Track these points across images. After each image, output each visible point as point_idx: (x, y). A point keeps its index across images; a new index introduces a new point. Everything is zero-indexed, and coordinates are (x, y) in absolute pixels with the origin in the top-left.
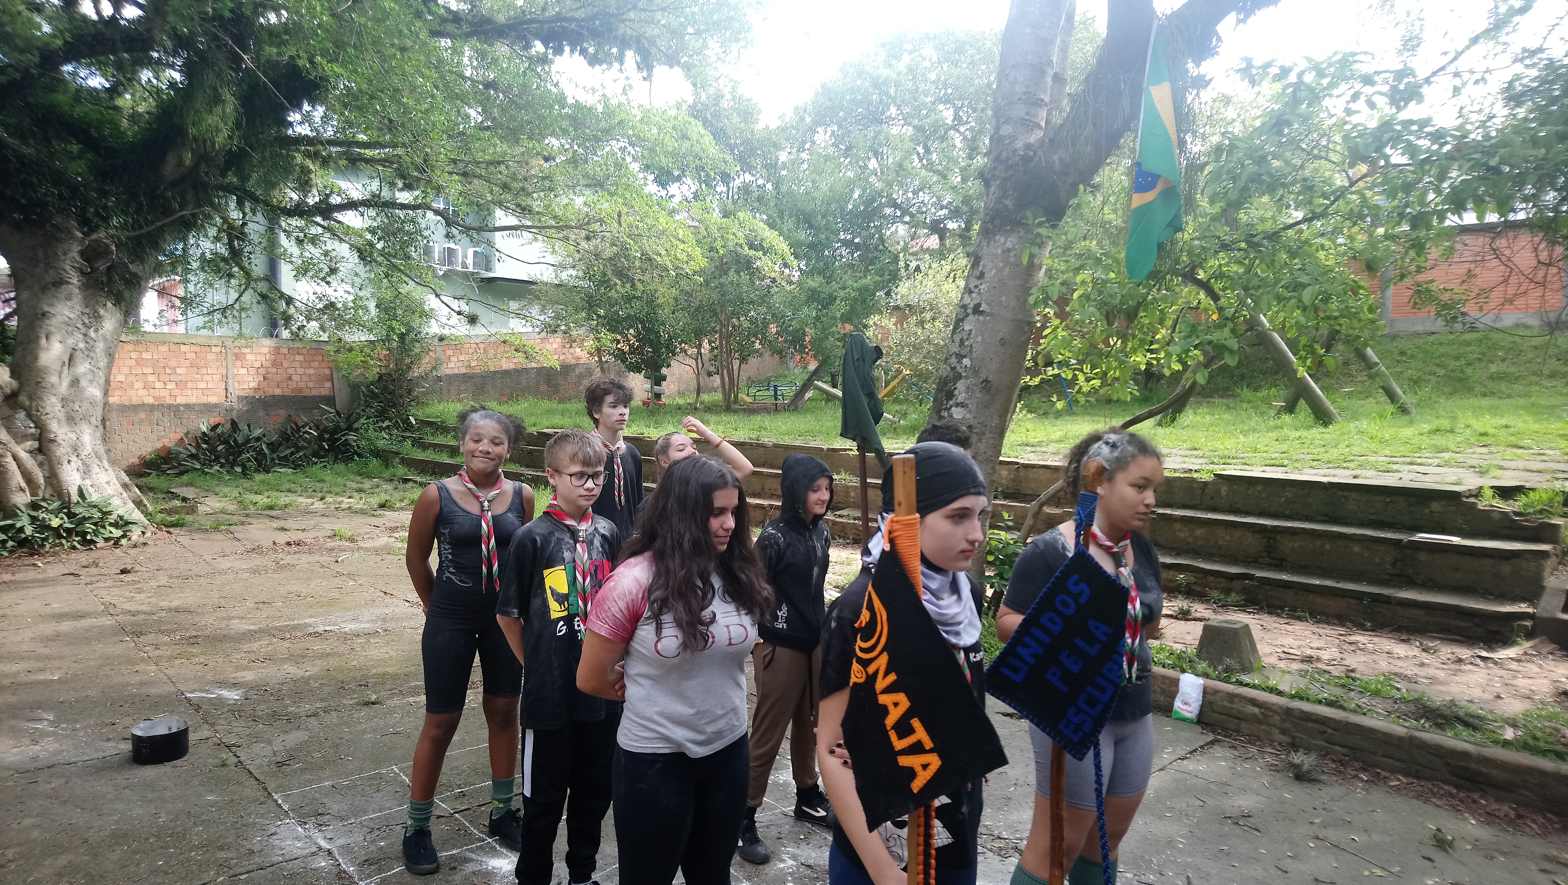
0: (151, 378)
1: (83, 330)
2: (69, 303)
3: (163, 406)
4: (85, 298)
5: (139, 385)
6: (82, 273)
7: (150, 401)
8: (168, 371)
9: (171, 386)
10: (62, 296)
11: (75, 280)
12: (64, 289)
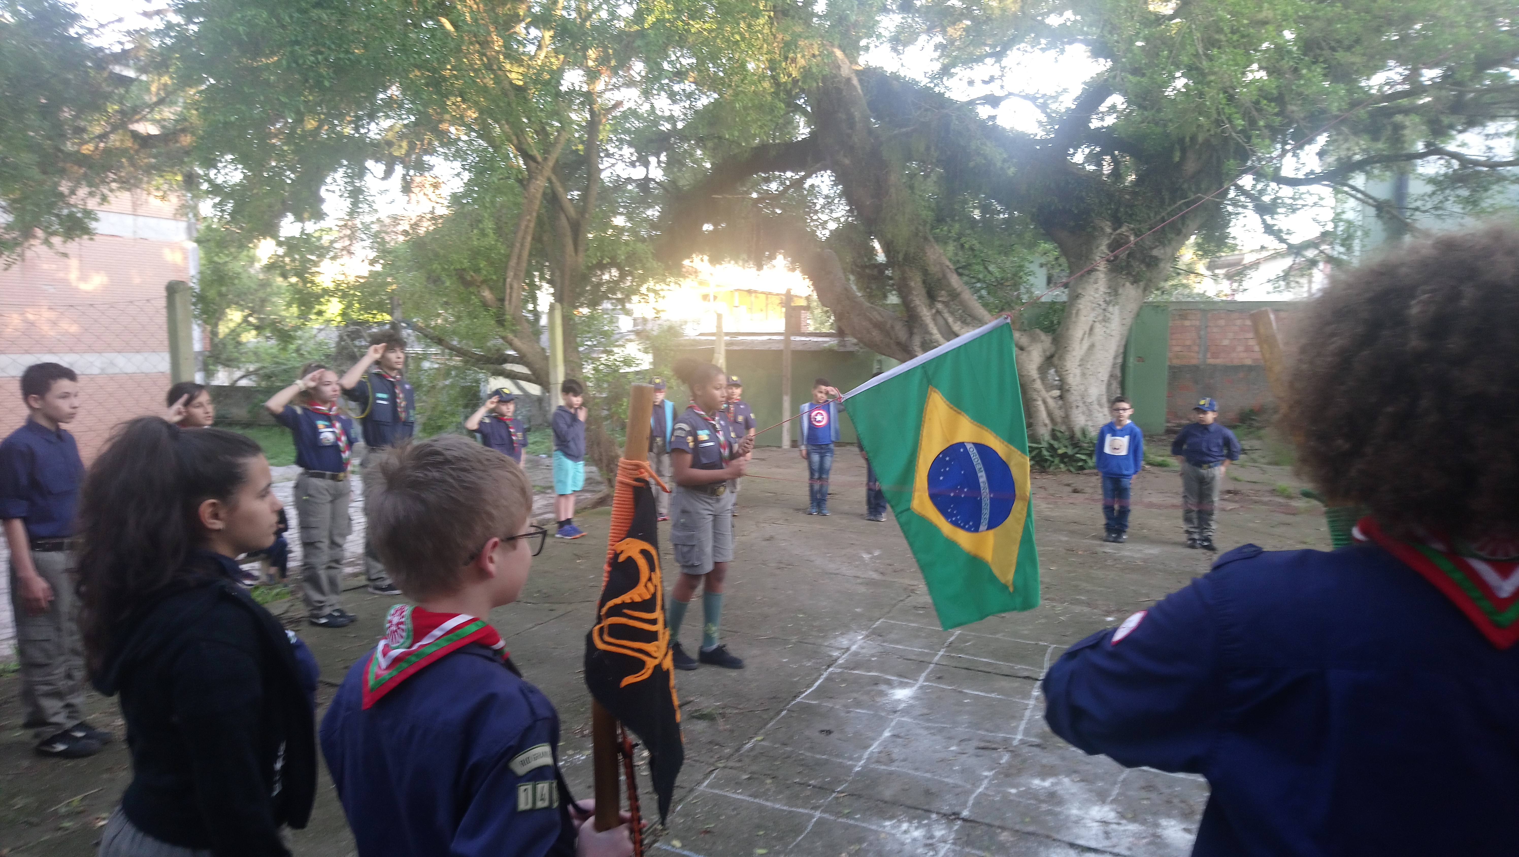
1: (1104, 306)
2: (1095, 286)
4: (1110, 280)
6: (1108, 261)
10: (1092, 280)
11: (1102, 267)
12: (1094, 275)
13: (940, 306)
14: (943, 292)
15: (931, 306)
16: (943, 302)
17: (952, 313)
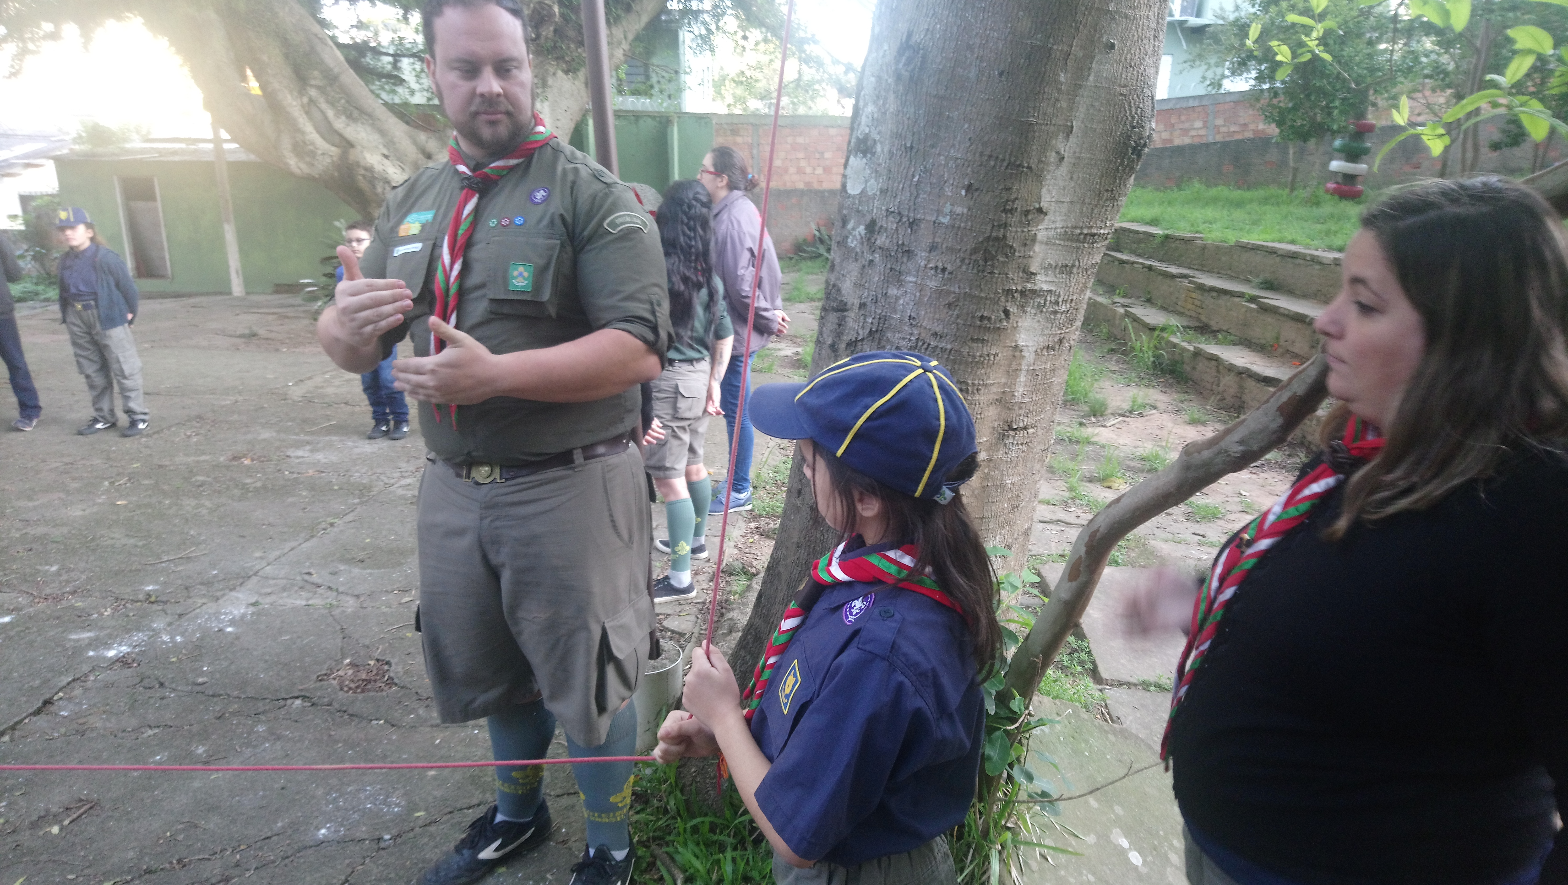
0: (803, 163)
3: (810, 191)
5: (792, 170)
7: (801, 186)
8: (817, 156)
9: (819, 171)
13: (313, 92)
14: (316, 73)
15: (302, 92)
16: (318, 87)
17: (332, 104)
